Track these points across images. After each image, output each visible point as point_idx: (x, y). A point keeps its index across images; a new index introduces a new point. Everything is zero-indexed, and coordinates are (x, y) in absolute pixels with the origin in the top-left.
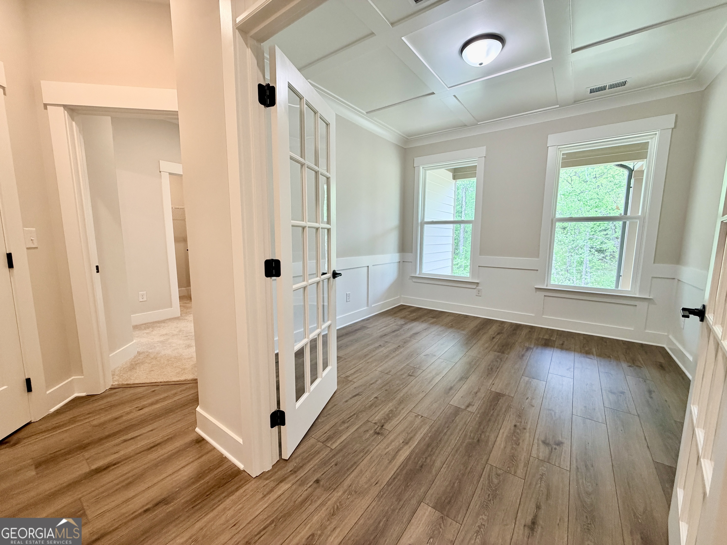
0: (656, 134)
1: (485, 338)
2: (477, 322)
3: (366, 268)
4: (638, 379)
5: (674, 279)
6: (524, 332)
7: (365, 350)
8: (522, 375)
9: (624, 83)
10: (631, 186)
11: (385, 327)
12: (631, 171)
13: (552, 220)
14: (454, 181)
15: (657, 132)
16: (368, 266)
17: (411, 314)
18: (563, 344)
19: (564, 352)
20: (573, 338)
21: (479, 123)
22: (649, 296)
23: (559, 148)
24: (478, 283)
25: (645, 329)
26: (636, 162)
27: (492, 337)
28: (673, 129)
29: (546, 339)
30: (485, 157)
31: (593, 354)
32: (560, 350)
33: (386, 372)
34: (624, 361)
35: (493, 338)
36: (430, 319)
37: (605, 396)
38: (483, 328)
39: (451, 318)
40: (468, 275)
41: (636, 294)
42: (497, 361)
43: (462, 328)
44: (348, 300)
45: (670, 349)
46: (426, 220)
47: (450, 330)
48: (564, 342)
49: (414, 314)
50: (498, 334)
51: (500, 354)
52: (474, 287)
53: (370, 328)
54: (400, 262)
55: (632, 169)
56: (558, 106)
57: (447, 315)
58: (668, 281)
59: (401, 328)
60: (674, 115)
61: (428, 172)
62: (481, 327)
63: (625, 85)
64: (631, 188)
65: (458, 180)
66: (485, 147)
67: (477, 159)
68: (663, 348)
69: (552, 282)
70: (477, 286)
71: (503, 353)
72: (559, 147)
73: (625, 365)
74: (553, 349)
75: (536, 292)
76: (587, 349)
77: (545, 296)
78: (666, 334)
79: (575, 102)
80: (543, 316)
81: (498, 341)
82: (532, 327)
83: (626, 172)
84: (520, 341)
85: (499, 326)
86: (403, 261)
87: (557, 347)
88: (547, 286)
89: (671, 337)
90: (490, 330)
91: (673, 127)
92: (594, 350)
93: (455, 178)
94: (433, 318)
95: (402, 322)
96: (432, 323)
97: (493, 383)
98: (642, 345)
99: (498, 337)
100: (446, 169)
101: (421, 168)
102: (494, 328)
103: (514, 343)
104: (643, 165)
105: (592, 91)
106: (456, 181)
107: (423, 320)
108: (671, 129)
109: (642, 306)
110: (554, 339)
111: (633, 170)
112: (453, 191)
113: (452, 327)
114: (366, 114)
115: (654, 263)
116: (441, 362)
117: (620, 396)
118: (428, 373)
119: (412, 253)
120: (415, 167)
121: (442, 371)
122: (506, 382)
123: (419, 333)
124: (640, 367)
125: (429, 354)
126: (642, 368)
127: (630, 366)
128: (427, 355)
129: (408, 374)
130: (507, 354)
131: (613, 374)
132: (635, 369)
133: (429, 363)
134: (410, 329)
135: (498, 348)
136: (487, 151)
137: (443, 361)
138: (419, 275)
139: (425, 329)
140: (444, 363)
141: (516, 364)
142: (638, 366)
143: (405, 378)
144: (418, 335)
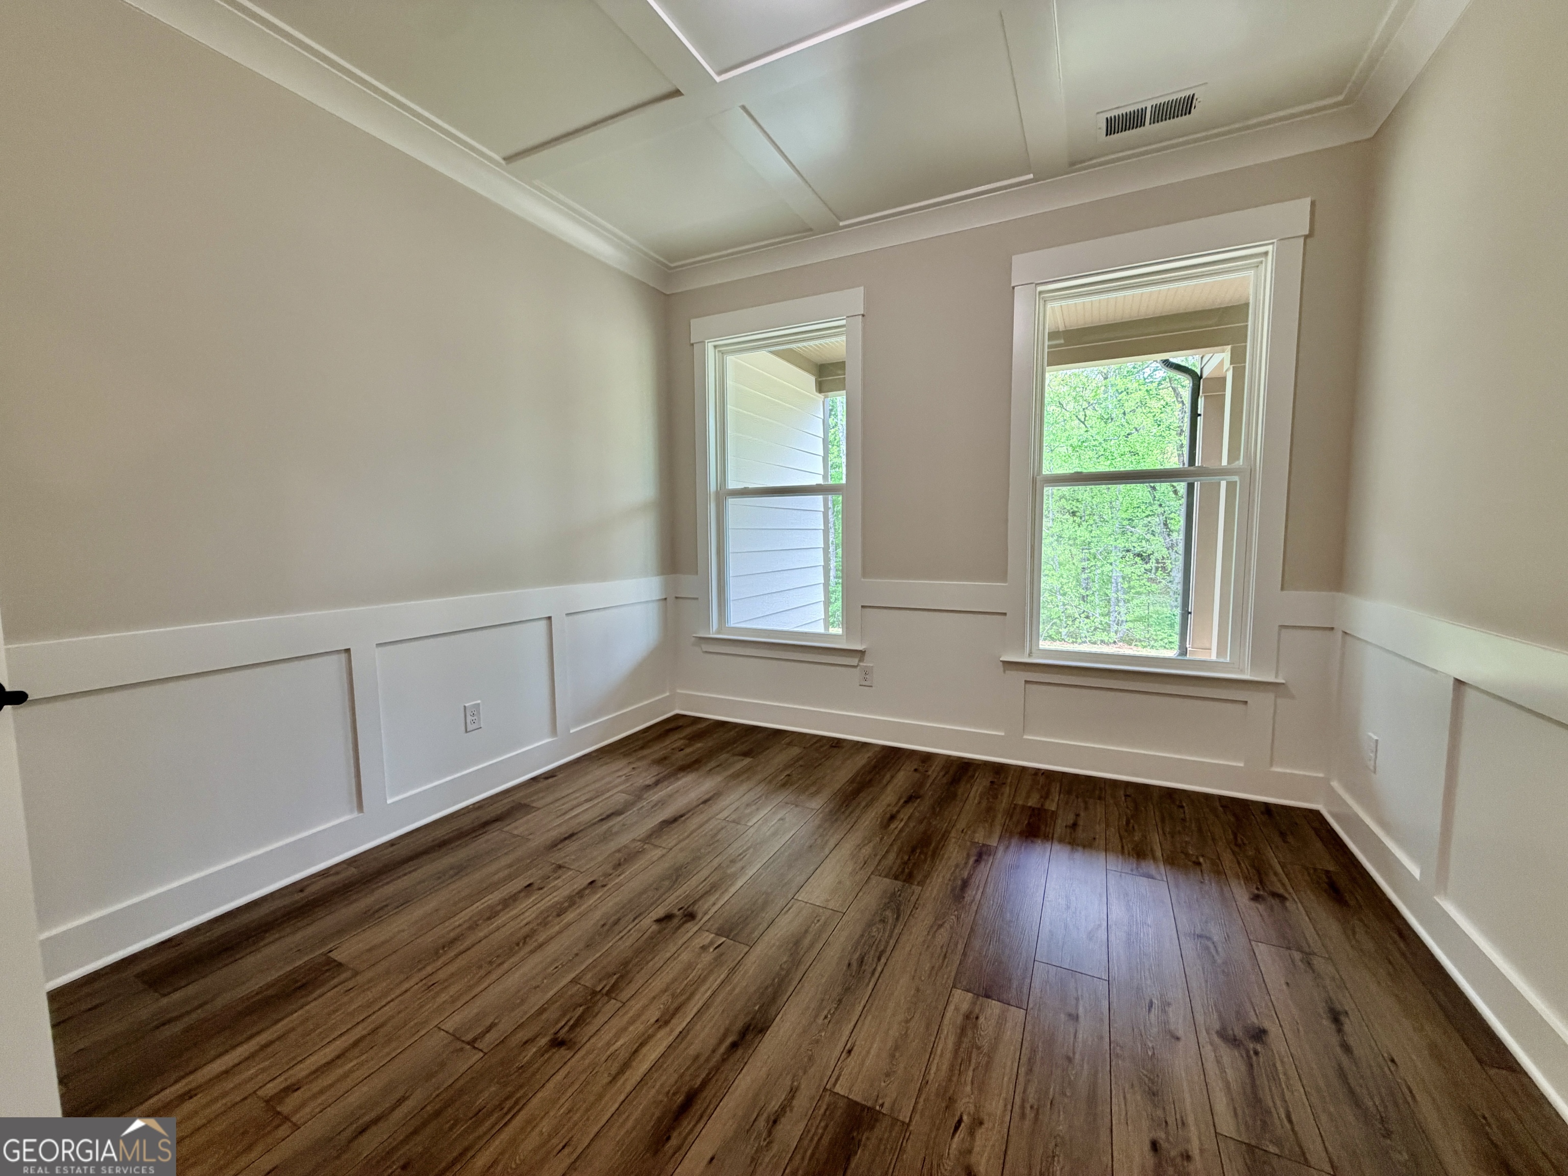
0: (1266, 253)
1: (870, 818)
2: (861, 760)
3: (543, 623)
4: (1287, 952)
5: (1332, 629)
6: (978, 787)
7: (458, 920)
8: (954, 986)
9: (1185, 106)
10: (1199, 412)
11: (587, 801)
12: (1196, 378)
13: (1034, 481)
14: (821, 396)
15: (1270, 248)
16: (550, 618)
17: (687, 746)
18: (1074, 826)
19: (1079, 855)
20: (1100, 798)
21: (841, 224)
22: (1276, 677)
23: (1040, 293)
24: (861, 654)
25: (1271, 765)
26: (1207, 352)
27: (888, 816)
28: (1306, 237)
29: (1033, 809)
30: (863, 315)
31: (1155, 859)
32: (1069, 847)
33: (469, 1037)
34: (1239, 878)
35: (893, 818)
36: (736, 758)
37: (1208, 1050)
38: (870, 781)
39: (795, 751)
40: (837, 630)
41: (1242, 671)
42: (883, 921)
43: (813, 789)
44: (470, 727)
45: (1335, 816)
46: (732, 485)
47: (781, 797)
48: (1078, 815)
49: (699, 745)
50: (910, 799)
51: (899, 884)
52: (854, 661)
53: (539, 809)
54: (666, 599)
55: (1199, 374)
56: (1031, 176)
57: (787, 740)
58: (1318, 633)
59: (639, 798)
60: (1308, 201)
61: (730, 359)
62: (868, 779)
63: (1190, 113)
64: (1199, 418)
65: (830, 394)
66: (862, 288)
67: (844, 322)
68: (1317, 814)
69: (1044, 645)
70: (861, 660)
71: (909, 878)
72: (1040, 288)
73: (1241, 894)
74: (1048, 845)
75: (1004, 671)
76: (1137, 837)
77: (1026, 682)
78: (1321, 775)
79: (1072, 164)
80: (1025, 737)
81: (901, 831)
82: (999, 769)
83: (1186, 382)
84: (962, 824)
85: (916, 770)
86: (677, 598)
87: (1061, 841)
88: (1030, 655)
89: (1335, 784)
90: (889, 788)
91: (1307, 232)
92: (1155, 838)
93: (821, 388)
94: (745, 754)
95: (647, 778)
96: (736, 776)
97: (847, 1048)
98: (1268, 809)
99: (909, 810)
100: (771, 352)
101: (710, 347)
102: (902, 779)
103: (945, 836)
104: (1222, 362)
105: (1114, 126)
106: (826, 397)
107: (712, 764)
108: (1302, 240)
109: (1260, 701)
110: (1053, 808)
111: (1201, 377)
112: (821, 421)
113: (784, 785)
114: (503, 162)
115: (1282, 589)
116: (704, 948)
117: (1256, 1053)
118: (632, 1021)
119: (697, 573)
120: (692, 345)
121: (689, 999)
122: (894, 1032)
123: (682, 816)
124: (1282, 898)
125: (676, 911)
126: (1288, 904)
127: (1256, 898)
128: (668, 917)
129: (556, 1033)
130: (918, 884)
131: (1216, 938)
132: (1272, 909)
133: (658, 960)
134: (660, 804)
135: (899, 861)
136: (868, 300)
137: (711, 943)
138: (718, 632)
139: (705, 802)
140: (711, 950)
141: (940, 926)
142: (1275, 895)
143: (530, 1063)
144: (674, 825)
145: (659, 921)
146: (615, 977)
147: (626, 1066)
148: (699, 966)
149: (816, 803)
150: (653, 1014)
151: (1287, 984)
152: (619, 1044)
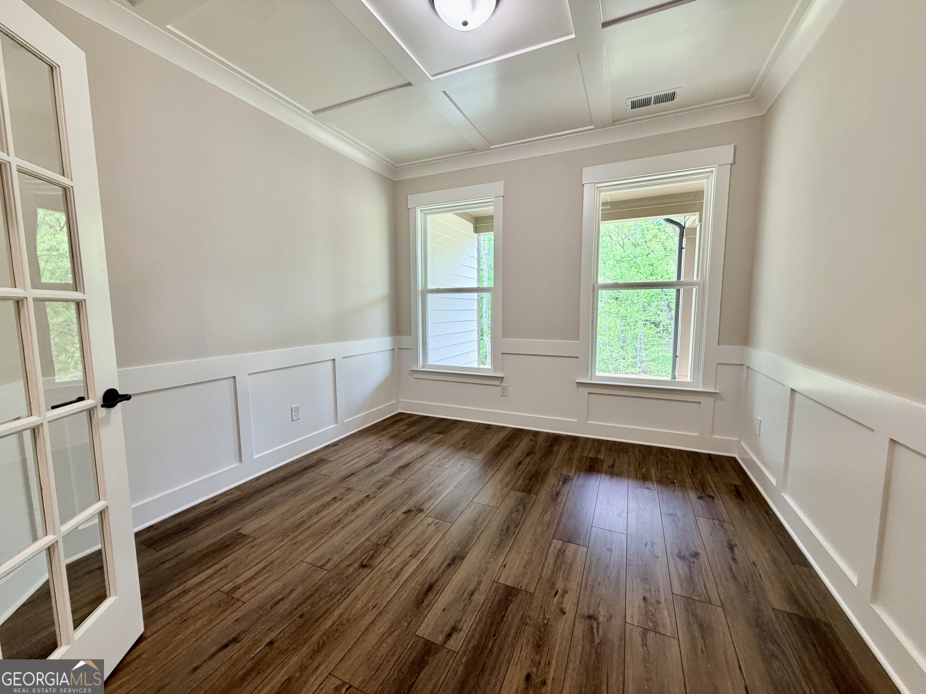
0: (712, 171)
1: (508, 463)
2: (501, 435)
3: (331, 363)
4: (712, 521)
5: (742, 365)
6: (564, 447)
7: (303, 513)
8: (553, 538)
9: (672, 97)
10: (683, 247)
11: (358, 457)
12: (682, 228)
13: (594, 287)
14: (476, 235)
15: (714, 169)
16: (334, 360)
17: (408, 428)
18: (613, 466)
19: (614, 480)
20: (626, 453)
21: (492, 147)
22: (715, 389)
23: (597, 187)
24: (501, 379)
25: (712, 434)
26: (687, 215)
27: (517, 462)
28: (731, 165)
29: (591, 458)
30: (503, 196)
31: (652, 481)
32: (609, 477)
33: (319, 565)
34: (692, 489)
35: (520, 463)
36: (435, 435)
37: (671, 561)
38: (508, 445)
39: (466, 431)
40: (489, 366)
41: (698, 387)
42: (518, 511)
43: (477, 450)
44: (294, 418)
45: (742, 459)
46: (430, 287)
47: (462, 453)
48: (614, 461)
49: (414, 428)
50: (528, 454)
51: (524, 494)
52: (498, 383)
53: (332, 461)
54: (393, 349)
55: (683, 226)
56: (593, 127)
57: (462, 425)
58: (736, 367)
59: (385, 456)
60: (733, 145)
61: (429, 217)
62: (506, 444)
63: (673, 100)
64: (683, 249)
65: (481, 234)
66: (503, 182)
67: (493, 200)
68: (734, 459)
69: (598, 374)
70: (501, 382)
71: (530, 491)
72: (597, 185)
73: (693, 496)
74: (599, 476)
75: (578, 388)
76: (644, 471)
77: (589, 393)
78: (736, 439)
79: (615, 121)
80: (589, 422)
81: (525, 469)
82: (575, 439)
83: (678, 229)
84: (556, 465)
85: (531, 440)
86: (399, 348)
87: (606, 473)
88: (591, 379)
89: (742, 443)
90: (517, 449)
91: (732, 162)
92: (653, 471)
93: (476, 230)
94: (440, 433)
95: (389, 444)
96: (437, 443)
97: (504, 564)
98: (710, 457)
99: (528, 459)
101: (418, 210)
102: (524, 444)
103: (547, 471)
104: (695, 221)
105: (634, 105)
106: (479, 235)
107: (423, 438)
108: (730, 165)
109: (707, 402)
110: (602, 458)
111: (684, 228)
112: (476, 249)
113: (462, 448)
114: (312, 114)
115: (718, 345)
116: (429, 525)
117: (693, 562)
118: (398, 556)
119: (411, 335)
120: (409, 209)
121: (425, 546)
122: (526, 557)
123: (409, 464)
124: (713, 498)
125: (412, 508)
126: (715, 500)
127: (700, 498)
128: (409, 511)
129: (362, 562)
130: (535, 494)
131: (679, 515)
132: (707, 502)
133: (407, 530)
134: (397, 458)
135: (524, 484)
136: (506, 188)
137: (433, 522)
138: (423, 367)
139: (422, 457)
140: (433, 525)
141: (546, 513)
142: (709, 496)
143: (351, 574)
144: (407, 468)
145: (405, 513)
146: (387, 537)
147: (397, 575)
148: (428, 532)
149: (480, 457)
150: (408, 553)
151: (711, 534)
152: (394, 565)
